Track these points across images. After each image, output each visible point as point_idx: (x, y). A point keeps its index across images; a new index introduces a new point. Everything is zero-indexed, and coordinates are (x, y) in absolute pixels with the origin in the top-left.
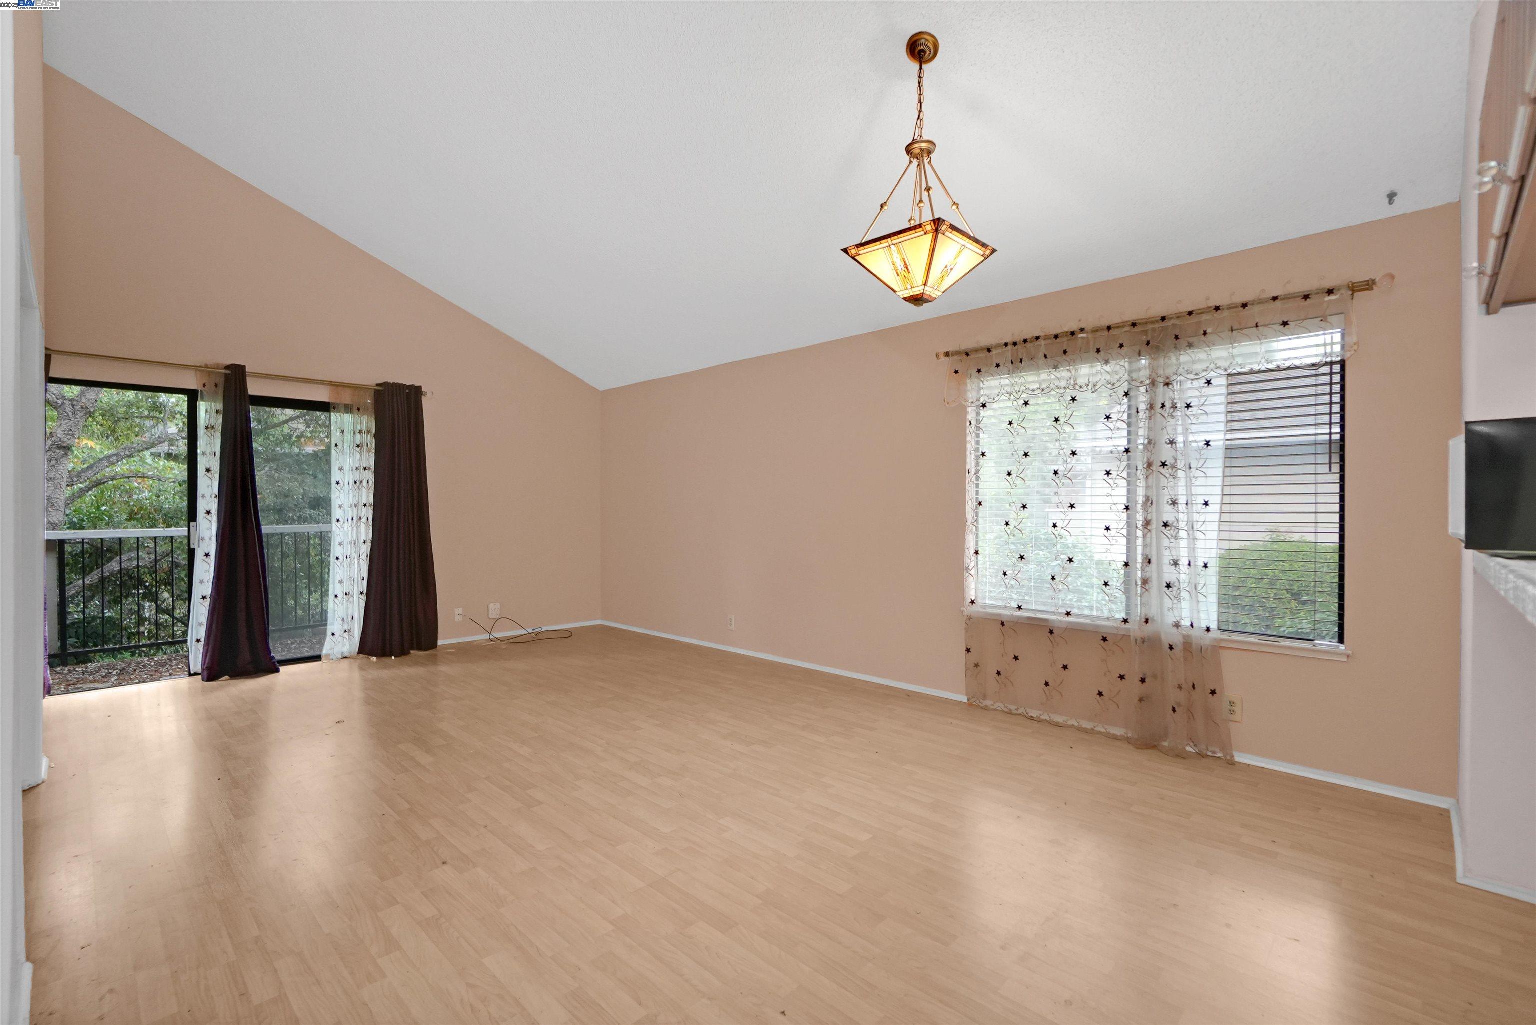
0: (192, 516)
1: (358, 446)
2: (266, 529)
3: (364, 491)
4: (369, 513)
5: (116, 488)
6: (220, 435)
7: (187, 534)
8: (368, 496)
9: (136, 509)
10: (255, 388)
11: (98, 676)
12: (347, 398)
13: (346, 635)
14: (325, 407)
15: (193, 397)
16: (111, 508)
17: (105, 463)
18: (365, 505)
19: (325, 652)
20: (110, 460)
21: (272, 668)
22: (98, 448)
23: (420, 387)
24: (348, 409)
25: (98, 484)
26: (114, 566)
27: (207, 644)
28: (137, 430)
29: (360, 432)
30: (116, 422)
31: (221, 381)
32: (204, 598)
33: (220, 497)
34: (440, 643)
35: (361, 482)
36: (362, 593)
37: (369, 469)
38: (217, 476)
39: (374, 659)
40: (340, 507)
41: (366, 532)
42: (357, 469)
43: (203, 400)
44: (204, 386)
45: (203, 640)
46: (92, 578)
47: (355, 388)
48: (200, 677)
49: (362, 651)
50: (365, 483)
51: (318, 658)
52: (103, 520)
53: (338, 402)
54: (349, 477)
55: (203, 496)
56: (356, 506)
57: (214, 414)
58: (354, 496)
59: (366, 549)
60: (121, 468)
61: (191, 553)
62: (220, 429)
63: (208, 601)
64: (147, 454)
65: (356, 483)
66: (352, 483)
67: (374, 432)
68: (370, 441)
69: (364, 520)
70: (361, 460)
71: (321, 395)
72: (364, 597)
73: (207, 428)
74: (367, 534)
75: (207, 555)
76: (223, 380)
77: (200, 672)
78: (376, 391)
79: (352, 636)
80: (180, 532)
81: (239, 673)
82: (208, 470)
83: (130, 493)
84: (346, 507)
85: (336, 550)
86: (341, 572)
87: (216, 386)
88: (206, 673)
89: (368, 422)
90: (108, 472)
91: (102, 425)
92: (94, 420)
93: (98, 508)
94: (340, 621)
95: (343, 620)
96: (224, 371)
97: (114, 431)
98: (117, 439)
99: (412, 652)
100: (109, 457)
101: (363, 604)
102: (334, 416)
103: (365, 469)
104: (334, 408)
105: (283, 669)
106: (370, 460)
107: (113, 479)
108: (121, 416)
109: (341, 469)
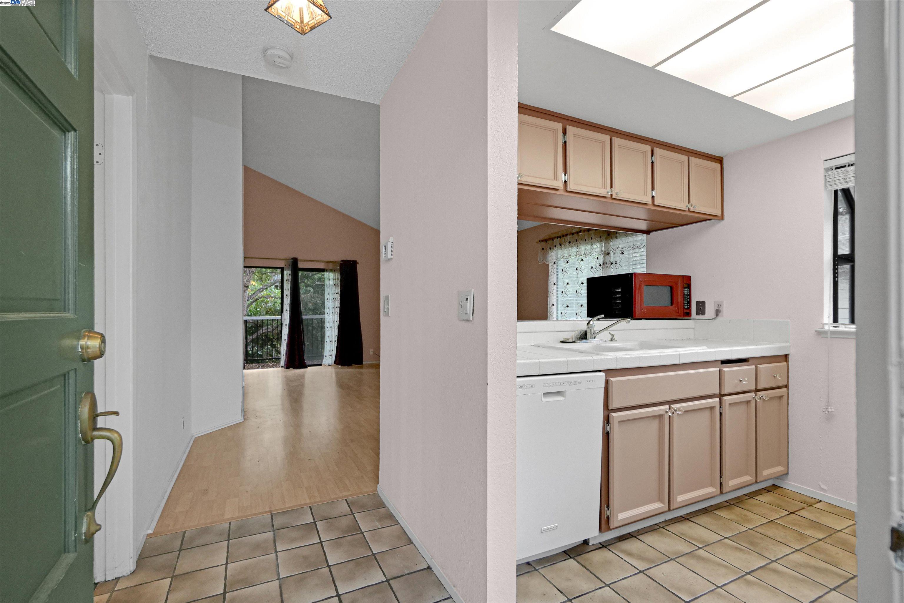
0: (282, 311)
1: (334, 285)
2: (304, 317)
3: (337, 302)
4: (338, 310)
5: (262, 301)
6: (290, 283)
7: (280, 318)
8: (338, 304)
9: (268, 310)
10: (301, 265)
11: (256, 367)
12: (331, 266)
13: (330, 357)
14: (323, 270)
15: (282, 269)
16: (260, 309)
17: (259, 292)
18: (337, 307)
19: (323, 363)
20: (261, 290)
21: (305, 366)
22: (256, 285)
23: (356, 261)
24: (331, 271)
25: (257, 300)
26: (261, 331)
27: (286, 356)
28: (269, 278)
29: (335, 279)
30: (262, 274)
31: (290, 263)
32: (285, 340)
33: (290, 305)
34: (364, 363)
35: (335, 299)
36: (335, 341)
37: (338, 293)
38: (289, 297)
39: (340, 366)
40: (328, 308)
41: (337, 318)
42: (334, 293)
43: (285, 270)
44: (286, 265)
45: (285, 355)
46: (254, 336)
47: (334, 263)
48: (284, 368)
49: (335, 363)
50: (337, 299)
51: (320, 365)
52: (258, 314)
53: (328, 268)
54: (331, 297)
55: (285, 304)
56: (334, 308)
57: (288, 275)
58: (333, 304)
59: (337, 324)
60: (264, 293)
61: (282, 324)
62: (290, 280)
63: (286, 341)
64: (273, 287)
65: (333, 299)
66: (332, 299)
67: (340, 279)
68: (338, 283)
69: (336, 313)
70: (335, 290)
71: (321, 266)
72: (336, 343)
73: (286, 280)
74: (338, 318)
75: (286, 325)
76: (291, 263)
77: (284, 366)
78: (341, 263)
79: (332, 357)
80: (279, 317)
81: (295, 367)
82: (287, 295)
83: (267, 303)
84: (330, 308)
85: (327, 325)
86: (328, 333)
87: (289, 265)
88: (285, 366)
89: (338, 276)
90: (260, 295)
91: (258, 276)
92: (255, 274)
93: (256, 309)
94: (328, 351)
95: (329, 351)
96: (291, 260)
97: (262, 278)
98: (262, 282)
99: (353, 365)
100: (260, 289)
101: (336, 345)
102: (325, 273)
103: (337, 293)
104: (326, 271)
105: (309, 367)
106: (338, 290)
107: (261, 298)
108: (264, 272)
109: (328, 294)
